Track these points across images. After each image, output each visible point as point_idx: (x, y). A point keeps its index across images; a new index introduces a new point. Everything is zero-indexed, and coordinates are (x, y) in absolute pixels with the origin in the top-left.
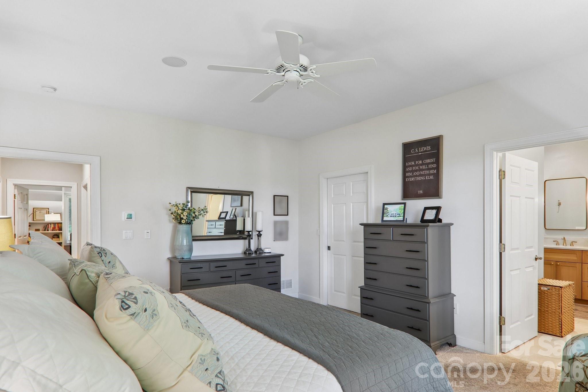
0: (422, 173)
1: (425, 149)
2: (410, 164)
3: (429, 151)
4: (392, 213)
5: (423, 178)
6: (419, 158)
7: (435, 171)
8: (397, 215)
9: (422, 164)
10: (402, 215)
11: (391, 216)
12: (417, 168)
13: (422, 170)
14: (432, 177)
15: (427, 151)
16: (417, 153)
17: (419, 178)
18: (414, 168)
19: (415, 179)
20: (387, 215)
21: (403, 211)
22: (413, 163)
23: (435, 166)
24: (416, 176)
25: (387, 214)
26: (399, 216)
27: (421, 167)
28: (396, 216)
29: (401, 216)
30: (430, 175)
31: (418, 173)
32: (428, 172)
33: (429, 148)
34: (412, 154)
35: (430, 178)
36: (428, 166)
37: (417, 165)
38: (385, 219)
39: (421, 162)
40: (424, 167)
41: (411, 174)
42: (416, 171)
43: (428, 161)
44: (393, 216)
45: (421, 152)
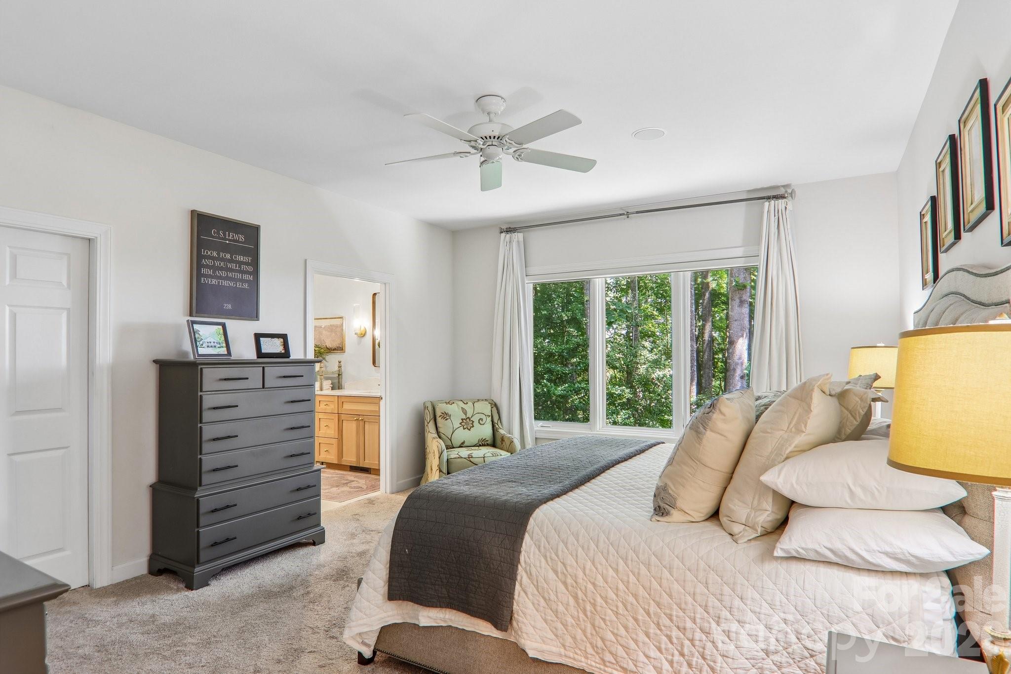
0: (230, 275)
1: (236, 237)
2: (209, 253)
3: (241, 242)
4: (208, 340)
5: (232, 284)
6: (225, 248)
7: (251, 278)
8: (216, 344)
9: (231, 261)
10: (224, 345)
11: (208, 346)
12: (222, 264)
13: (231, 270)
14: (246, 286)
15: (238, 241)
16: (222, 239)
17: (226, 283)
18: (217, 263)
19: (219, 282)
20: (202, 345)
21: (223, 338)
22: (215, 254)
23: (250, 269)
24: (220, 278)
25: (201, 342)
26: (219, 346)
27: (229, 265)
28: (215, 347)
29: (222, 347)
30: (243, 281)
31: (223, 274)
32: (240, 276)
33: (242, 238)
34: (213, 237)
35: (243, 287)
36: (240, 267)
37: (222, 260)
38: (201, 351)
39: (228, 256)
40: (233, 266)
41: (211, 272)
42: (221, 269)
43: (241, 258)
44: (211, 347)
45: (229, 240)
